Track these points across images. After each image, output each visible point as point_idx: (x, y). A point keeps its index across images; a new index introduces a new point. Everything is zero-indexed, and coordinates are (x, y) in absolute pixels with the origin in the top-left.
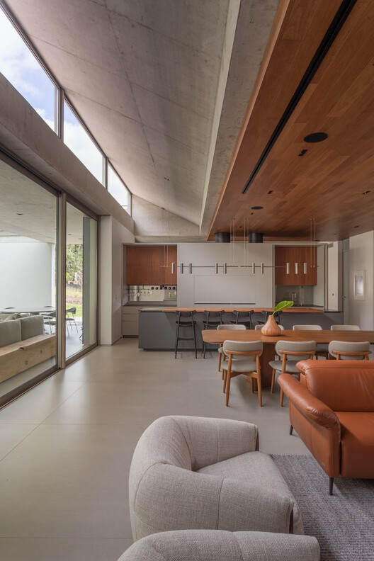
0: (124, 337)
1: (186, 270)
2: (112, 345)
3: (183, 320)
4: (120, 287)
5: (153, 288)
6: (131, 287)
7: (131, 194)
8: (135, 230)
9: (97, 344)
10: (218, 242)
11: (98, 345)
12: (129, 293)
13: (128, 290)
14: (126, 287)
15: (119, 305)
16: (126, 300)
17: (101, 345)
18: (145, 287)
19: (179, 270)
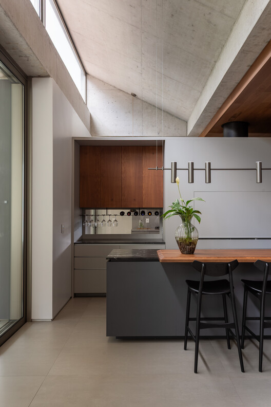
0: (76, 296)
1: (182, 176)
2: (53, 320)
3: (197, 277)
4: (68, 212)
5: (122, 214)
6: (87, 211)
7: (86, 74)
8: (92, 126)
9: (26, 319)
10: (229, 136)
11: (26, 321)
12: (83, 221)
13: (83, 216)
14: (79, 212)
15: (67, 242)
16: (78, 234)
17: (31, 321)
18: (110, 211)
19: (168, 175)
